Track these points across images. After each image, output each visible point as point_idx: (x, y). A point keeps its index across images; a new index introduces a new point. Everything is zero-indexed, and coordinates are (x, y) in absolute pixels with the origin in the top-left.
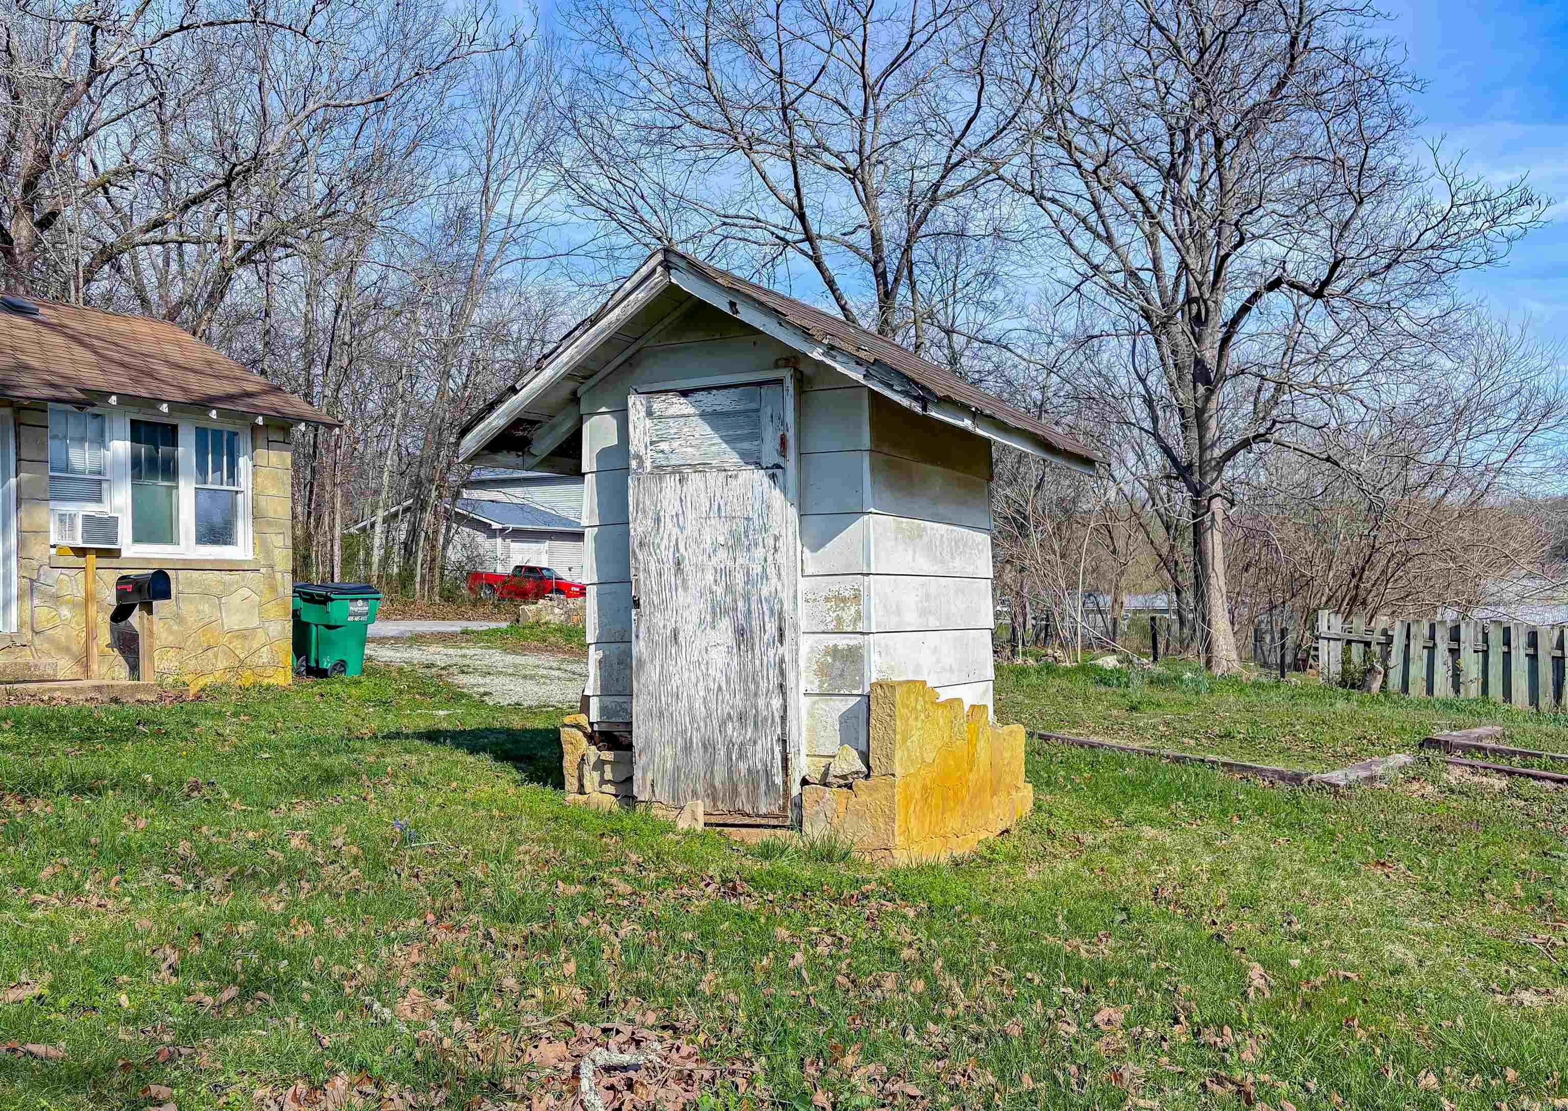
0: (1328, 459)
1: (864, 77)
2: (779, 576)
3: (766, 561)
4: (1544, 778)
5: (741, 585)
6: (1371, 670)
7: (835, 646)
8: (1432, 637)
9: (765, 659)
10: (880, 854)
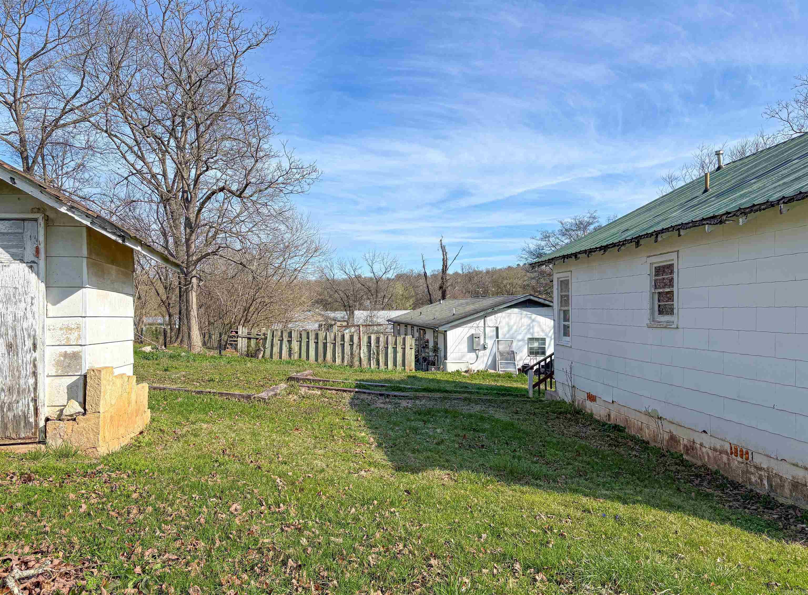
0: (241, 264)
1: (18, 59)
2: (34, 316)
3: (26, 309)
4: (332, 389)
5: (11, 322)
6: (259, 350)
7: (66, 352)
8: (282, 336)
9: (25, 359)
10: (90, 450)
